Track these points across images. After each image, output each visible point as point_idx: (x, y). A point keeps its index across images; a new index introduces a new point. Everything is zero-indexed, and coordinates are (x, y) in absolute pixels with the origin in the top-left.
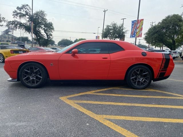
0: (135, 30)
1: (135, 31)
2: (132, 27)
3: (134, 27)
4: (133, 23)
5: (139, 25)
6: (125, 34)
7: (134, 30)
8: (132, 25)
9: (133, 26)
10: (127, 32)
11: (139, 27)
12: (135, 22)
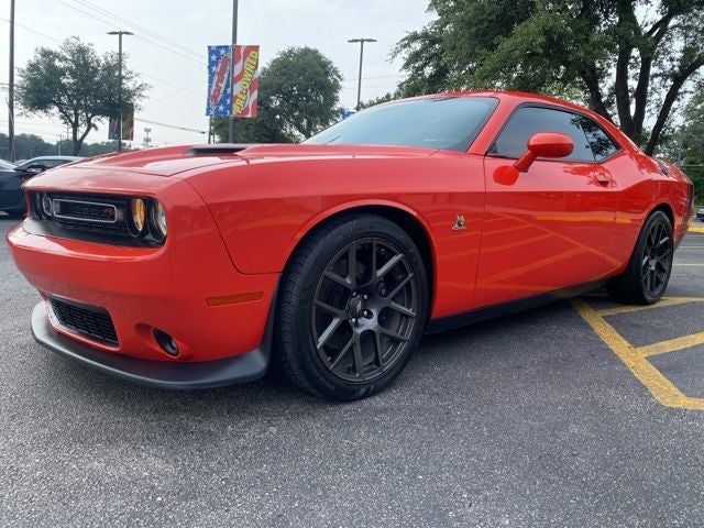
0: (227, 86)
1: (225, 91)
2: (211, 74)
3: (221, 74)
4: (214, 58)
5: (243, 70)
6: (137, 101)
7: (223, 85)
8: (212, 64)
9: (214, 69)
10: (144, 93)
11: (241, 76)
12: (223, 52)
